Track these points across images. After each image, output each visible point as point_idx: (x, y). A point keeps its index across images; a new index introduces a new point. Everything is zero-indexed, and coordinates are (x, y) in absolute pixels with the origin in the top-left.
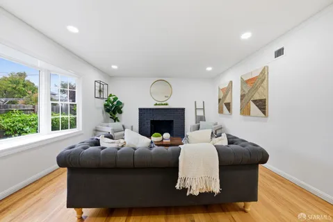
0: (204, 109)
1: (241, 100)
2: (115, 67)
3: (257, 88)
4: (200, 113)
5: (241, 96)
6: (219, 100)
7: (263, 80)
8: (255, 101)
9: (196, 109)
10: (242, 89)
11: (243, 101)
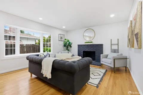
0: (118, 44)
2: (64, 27)
4: (115, 47)
8: (135, 35)
9: (111, 44)
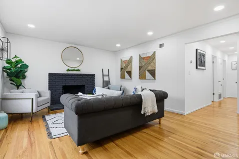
0: (109, 75)
1: (140, 69)
3: (150, 63)
4: (106, 79)
5: (139, 67)
6: (122, 69)
7: (154, 59)
8: (148, 71)
9: (103, 75)
10: (140, 63)
11: (141, 70)
